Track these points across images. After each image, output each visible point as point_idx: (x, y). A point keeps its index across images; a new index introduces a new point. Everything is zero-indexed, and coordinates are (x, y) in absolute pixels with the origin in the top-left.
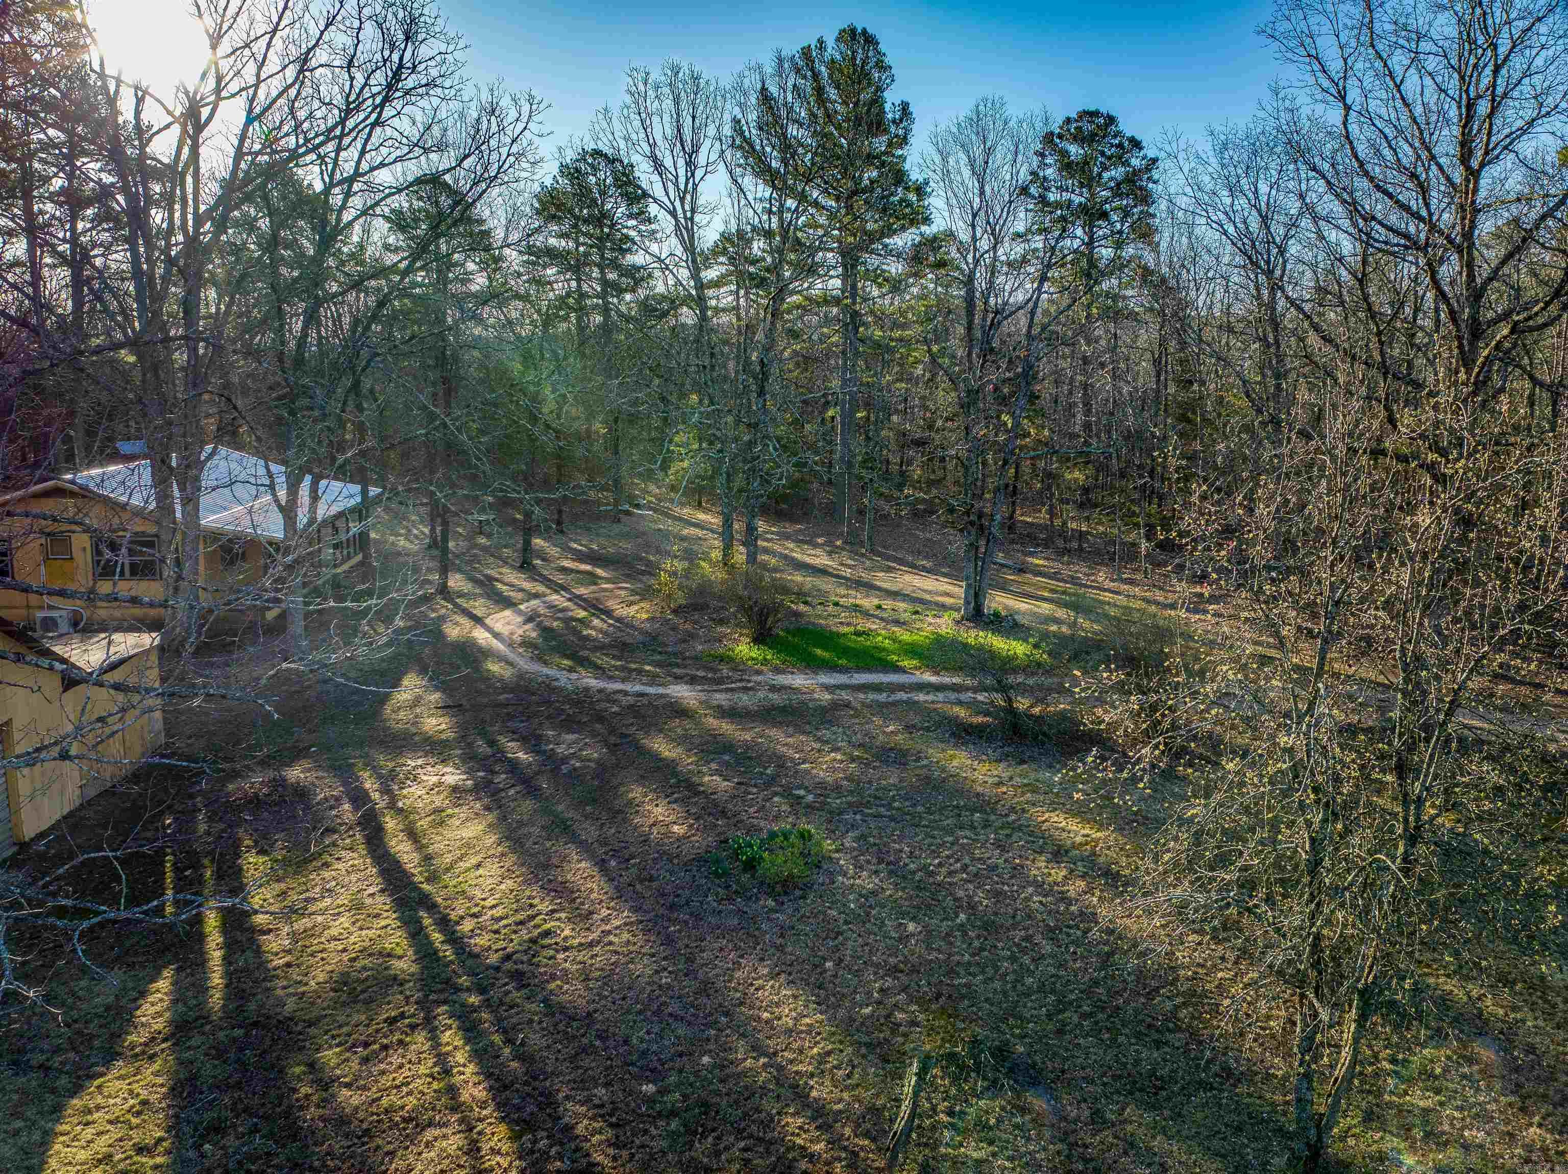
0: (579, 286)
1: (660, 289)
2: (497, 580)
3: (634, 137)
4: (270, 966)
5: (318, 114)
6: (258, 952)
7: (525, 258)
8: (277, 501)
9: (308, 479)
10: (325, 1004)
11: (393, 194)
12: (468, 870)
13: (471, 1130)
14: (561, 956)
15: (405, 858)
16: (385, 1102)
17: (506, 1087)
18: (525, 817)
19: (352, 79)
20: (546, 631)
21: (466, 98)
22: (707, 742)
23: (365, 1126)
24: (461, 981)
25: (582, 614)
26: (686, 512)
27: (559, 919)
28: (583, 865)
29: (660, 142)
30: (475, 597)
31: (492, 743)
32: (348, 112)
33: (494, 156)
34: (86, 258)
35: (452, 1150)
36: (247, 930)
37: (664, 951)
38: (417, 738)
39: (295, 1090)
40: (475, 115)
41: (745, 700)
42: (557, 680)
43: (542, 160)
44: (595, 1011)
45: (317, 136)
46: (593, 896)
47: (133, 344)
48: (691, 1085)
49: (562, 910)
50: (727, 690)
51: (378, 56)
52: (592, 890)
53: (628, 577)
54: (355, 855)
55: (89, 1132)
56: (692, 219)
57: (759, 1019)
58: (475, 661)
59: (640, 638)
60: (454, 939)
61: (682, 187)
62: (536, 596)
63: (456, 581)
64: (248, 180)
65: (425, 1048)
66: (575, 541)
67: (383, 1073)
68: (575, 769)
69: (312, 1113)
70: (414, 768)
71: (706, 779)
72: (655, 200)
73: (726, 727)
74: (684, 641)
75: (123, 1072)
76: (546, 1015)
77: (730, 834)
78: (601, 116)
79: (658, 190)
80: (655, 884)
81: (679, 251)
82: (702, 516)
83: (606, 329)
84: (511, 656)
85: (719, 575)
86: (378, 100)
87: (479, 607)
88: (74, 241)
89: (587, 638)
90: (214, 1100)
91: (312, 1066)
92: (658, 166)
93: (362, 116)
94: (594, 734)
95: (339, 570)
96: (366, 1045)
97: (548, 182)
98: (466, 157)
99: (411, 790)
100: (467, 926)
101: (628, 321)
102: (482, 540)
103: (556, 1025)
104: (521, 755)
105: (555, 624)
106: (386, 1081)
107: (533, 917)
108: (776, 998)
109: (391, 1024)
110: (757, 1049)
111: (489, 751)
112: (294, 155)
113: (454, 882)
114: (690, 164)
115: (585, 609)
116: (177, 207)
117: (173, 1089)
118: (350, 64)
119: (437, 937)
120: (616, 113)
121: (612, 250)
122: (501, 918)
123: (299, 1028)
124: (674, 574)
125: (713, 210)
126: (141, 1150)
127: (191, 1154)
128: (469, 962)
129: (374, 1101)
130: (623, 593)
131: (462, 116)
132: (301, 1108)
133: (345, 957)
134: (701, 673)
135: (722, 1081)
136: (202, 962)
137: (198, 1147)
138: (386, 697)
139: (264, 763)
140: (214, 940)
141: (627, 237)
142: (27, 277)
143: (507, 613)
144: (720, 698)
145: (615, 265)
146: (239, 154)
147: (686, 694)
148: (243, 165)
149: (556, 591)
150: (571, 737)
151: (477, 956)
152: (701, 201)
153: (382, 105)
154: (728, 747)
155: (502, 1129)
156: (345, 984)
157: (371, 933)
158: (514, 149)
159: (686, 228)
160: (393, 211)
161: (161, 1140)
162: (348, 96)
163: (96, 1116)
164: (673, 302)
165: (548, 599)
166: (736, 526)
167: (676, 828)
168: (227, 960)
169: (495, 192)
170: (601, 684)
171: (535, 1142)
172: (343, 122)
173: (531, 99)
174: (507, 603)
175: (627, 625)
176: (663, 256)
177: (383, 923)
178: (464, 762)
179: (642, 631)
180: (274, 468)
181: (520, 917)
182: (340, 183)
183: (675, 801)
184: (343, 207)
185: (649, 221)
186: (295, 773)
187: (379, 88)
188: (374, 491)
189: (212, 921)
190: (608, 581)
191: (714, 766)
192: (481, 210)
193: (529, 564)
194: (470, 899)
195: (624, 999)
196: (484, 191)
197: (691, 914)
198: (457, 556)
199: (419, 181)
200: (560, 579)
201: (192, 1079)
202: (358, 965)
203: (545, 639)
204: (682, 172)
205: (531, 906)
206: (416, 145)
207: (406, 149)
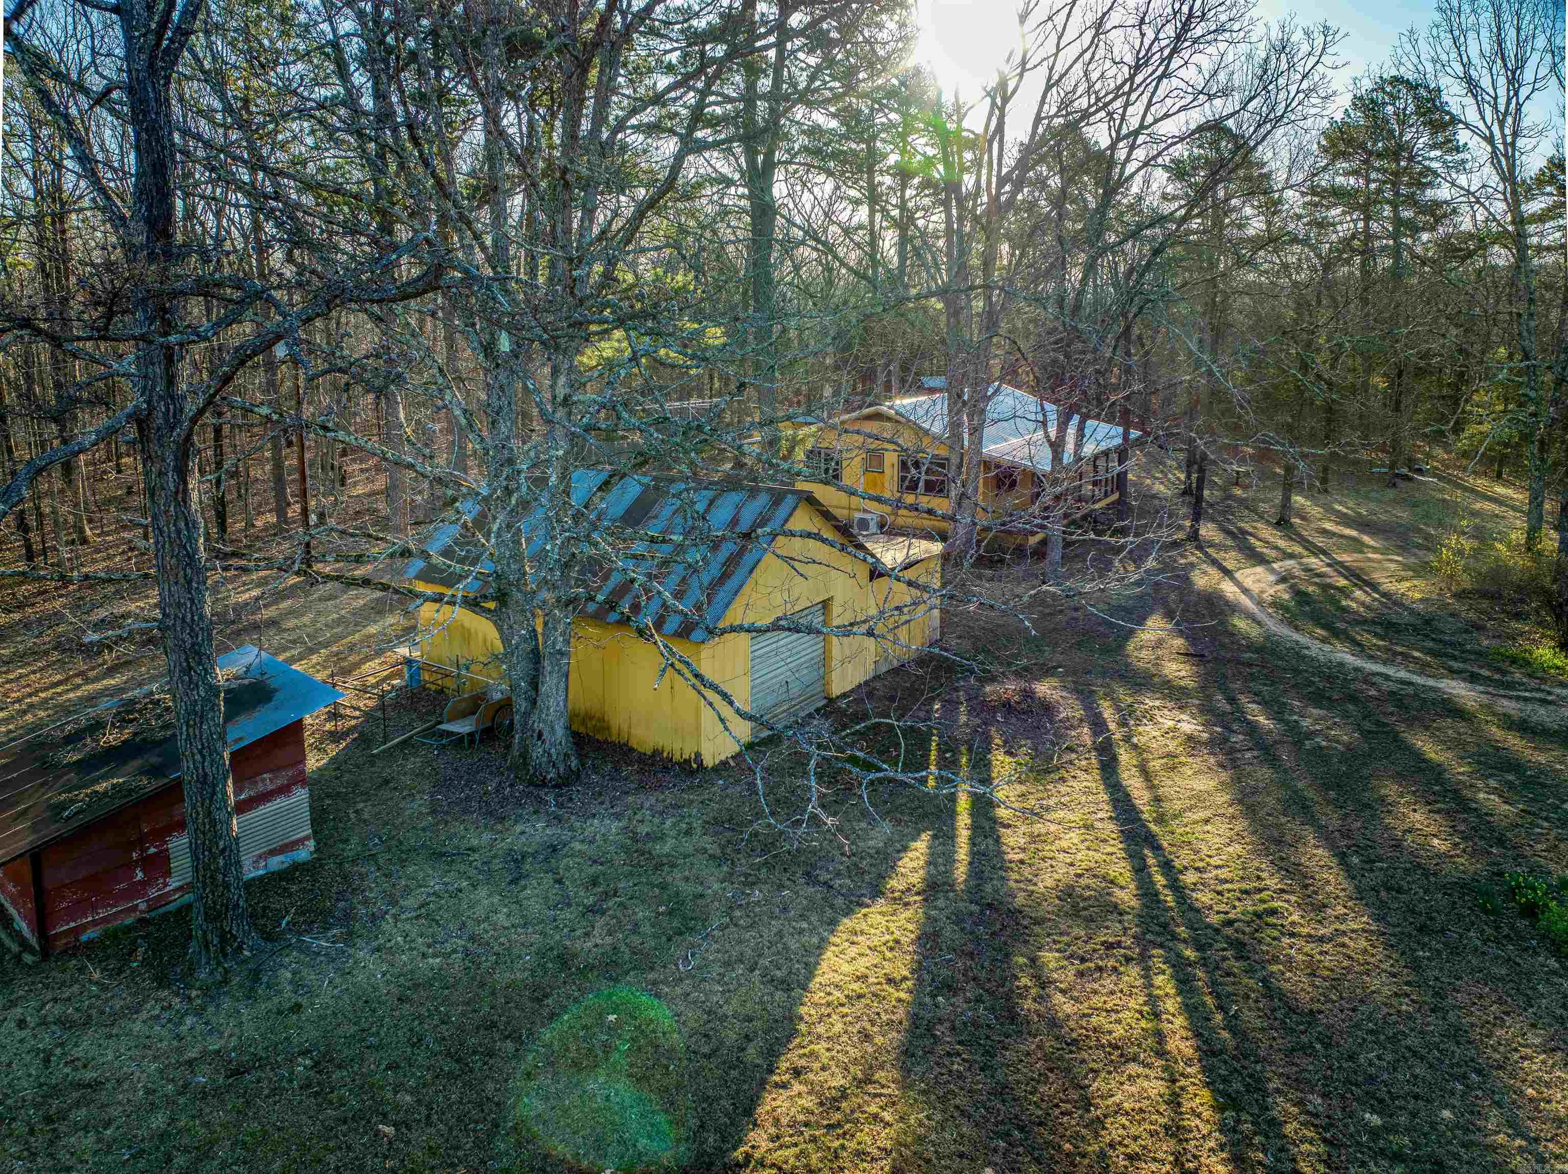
0: (1367, 226)
1: (1466, 225)
2: (1251, 534)
3: (1444, 57)
4: (1006, 857)
5: (1109, 74)
6: (998, 840)
7: (1308, 198)
8: (1047, 436)
9: (1076, 418)
10: (1050, 909)
11: (1175, 143)
12: (1196, 822)
13: (1174, 1081)
14: (1286, 940)
15: (1135, 793)
16: (1094, 1020)
17: (1214, 1054)
18: (1261, 785)
19: (1143, 35)
20: (1300, 596)
21: (1254, 39)
22: (1485, 754)
23: (1074, 1035)
24: (1178, 930)
25: (1342, 582)
26: (1481, 483)
27: (1288, 901)
28: (1320, 851)
29: (1475, 60)
30: (1226, 549)
31: (1232, 700)
32: (1137, 68)
33: (1282, 95)
34: (912, 220)
35: (1153, 1093)
36: (990, 819)
37: (1407, 975)
38: (1156, 679)
39: (1017, 978)
40: (1264, 55)
41: (1541, 715)
42: (1308, 648)
43: (1334, 93)
44: (1320, 1012)
45: (1107, 94)
46: (1329, 888)
47: (942, 293)
48: (1425, 1135)
49: (1293, 892)
50: (1518, 698)
51: (1169, 10)
52: (1328, 882)
53: (1403, 549)
54: (1089, 777)
55: (853, 951)
56: (1513, 144)
57: (1521, 1094)
58: (1222, 613)
59: (1412, 620)
60: (1175, 886)
61: (1502, 108)
62: (1291, 556)
63: (1208, 531)
64: (1043, 141)
65: (1137, 983)
66: (1340, 503)
67: (1095, 992)
68: (1321, 748)
69: (1028, 1004)
70: (1152, 708)
71: (1481, 795)
72: (1467, 126)
73: (1514, 742)
74: (1466, 631)
75: (884, 909)
76: (1264, 996)
77: (1506, 867)
78: (1405, 39)
79: (1472, 116)
80: (1403, 897)
81: (1494, 179)
82: (1500, 490)
83: (1396, 274)
84: (1260, 616)
85: (1520, 562)
86: (1166, 52)
87: (1230, 559)
88: (903, 206)
89: (1345, 610)
90: (950, 960)
91: (1033, 960)
92: (1472, 86)
93: (1150, 69)
94: (1346, 715)
95: (1097, 506)
96: (1083, 960)
97: (1339, 116)
98: (1251, 99)
99: (1148, 728)
100: (1190, 878)
101: (1424, 263)
102: (1238, 492)
103: (1273, 1010)
104: (1261, 719)
105: (1311, 589)
106: (1097, 1001)
107: (1260, 891)
108: (1546, 1077)
109: (1107, 949)
110: (1515, 1127)
111: (1228, 708)
112: (1086, 115)
113: (1181, 830)
114: (1514, 82)
115: (1346, 578)
116: (984, 171)
117: (919, 938)
118: (1142, 21)
119: (1160, 880)
120: (1423, 34)
121: (1410, 185)
122: (1226, 881)
123: (1025, 923)
124: (1460, 552)
125: (1541, 132)
126: (890, 981)
127: (927, 1000)
128: (1191, 915)
129: (1084, 1015)
130: (1393, 566)
131: (1249, 57)
132: (1020, 996)
133: (1072, 871)
134: (1485, 672)
135: (1463, 1146)
136: (951, 837)
137: (934, 997)
138: (1131, 633)
139: (1018, 675)
140: (964, 820)
141: (1429, 169)
142: (867, 238)
143: (1259, 569)
144: (1508, 706)
145: (1411, 201)
146: (1038, 120)
147: (1463, 693)
148: (1040, 130)
149: (1315, 555)
150: (1316, 712)
151: (1198, 911)
152: (1526, 123)
153: (1170, 57)
154: (1513, 765)
155: (1205, 1095)
156: (1070, 895)
157: (1097, 856)
158: (1304, 85)
159: (1506, 155)
160: (1172, 161)
161: (905, 978)
162: (1139, 52)
163: (860, 939)
164: (1482, 240)
165: (1305, 560)
166: (1547, 506)
167: (1436, 842)
168: (972, 841)
169: (1280, 132)
170: (1359, 663)
171: (1238, 1121)
172: (1132, 78)
173: (1326, 30)
174: (1260, 560)
175: (1395, 603)
176: (1472, 189)
177: (1109, 849)
178: (1201, 712)
179: (1412, 612)
180: (1049, 406)
181: (1244, 886)
182: (1127, 136)
183: (1438, 812)
184: (1128, 159)
185: (1457, 150)
186: (1044, 689)
187: (1167, 41)
188: (1135, 434)
189: (963, 804)
190: (1375, 550)
191: (1493, 783)
192: (1263, 153)
193: (1287, 522)
194: (1197, 852)
195: (1354, 1010)
196: (1269, 132)
197: (1446, 945)
198: (1211, 505)
199: (1200, 129)
200: (1320, 541)
201: (936, 934)
202: (1083, 881)
203: (1299, 603)
204: (1502, 92)
205: (1259, 878)
206: (1201, 92)
207: (1190, 98)
